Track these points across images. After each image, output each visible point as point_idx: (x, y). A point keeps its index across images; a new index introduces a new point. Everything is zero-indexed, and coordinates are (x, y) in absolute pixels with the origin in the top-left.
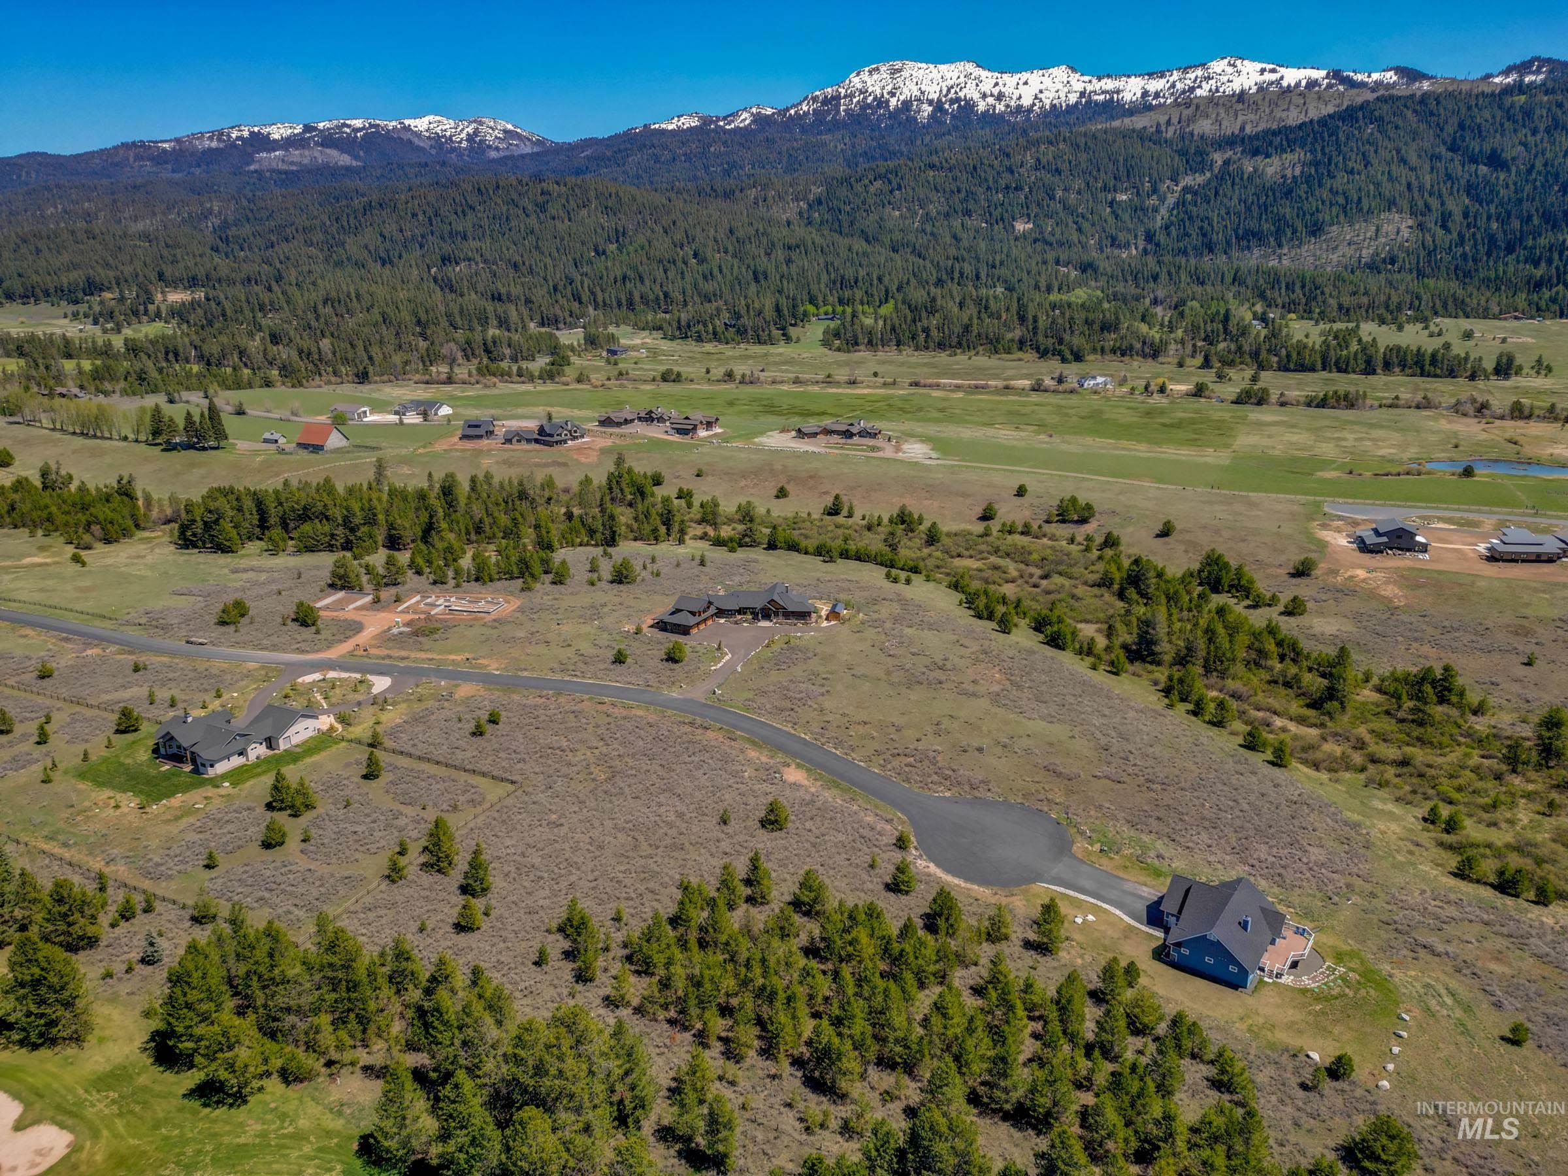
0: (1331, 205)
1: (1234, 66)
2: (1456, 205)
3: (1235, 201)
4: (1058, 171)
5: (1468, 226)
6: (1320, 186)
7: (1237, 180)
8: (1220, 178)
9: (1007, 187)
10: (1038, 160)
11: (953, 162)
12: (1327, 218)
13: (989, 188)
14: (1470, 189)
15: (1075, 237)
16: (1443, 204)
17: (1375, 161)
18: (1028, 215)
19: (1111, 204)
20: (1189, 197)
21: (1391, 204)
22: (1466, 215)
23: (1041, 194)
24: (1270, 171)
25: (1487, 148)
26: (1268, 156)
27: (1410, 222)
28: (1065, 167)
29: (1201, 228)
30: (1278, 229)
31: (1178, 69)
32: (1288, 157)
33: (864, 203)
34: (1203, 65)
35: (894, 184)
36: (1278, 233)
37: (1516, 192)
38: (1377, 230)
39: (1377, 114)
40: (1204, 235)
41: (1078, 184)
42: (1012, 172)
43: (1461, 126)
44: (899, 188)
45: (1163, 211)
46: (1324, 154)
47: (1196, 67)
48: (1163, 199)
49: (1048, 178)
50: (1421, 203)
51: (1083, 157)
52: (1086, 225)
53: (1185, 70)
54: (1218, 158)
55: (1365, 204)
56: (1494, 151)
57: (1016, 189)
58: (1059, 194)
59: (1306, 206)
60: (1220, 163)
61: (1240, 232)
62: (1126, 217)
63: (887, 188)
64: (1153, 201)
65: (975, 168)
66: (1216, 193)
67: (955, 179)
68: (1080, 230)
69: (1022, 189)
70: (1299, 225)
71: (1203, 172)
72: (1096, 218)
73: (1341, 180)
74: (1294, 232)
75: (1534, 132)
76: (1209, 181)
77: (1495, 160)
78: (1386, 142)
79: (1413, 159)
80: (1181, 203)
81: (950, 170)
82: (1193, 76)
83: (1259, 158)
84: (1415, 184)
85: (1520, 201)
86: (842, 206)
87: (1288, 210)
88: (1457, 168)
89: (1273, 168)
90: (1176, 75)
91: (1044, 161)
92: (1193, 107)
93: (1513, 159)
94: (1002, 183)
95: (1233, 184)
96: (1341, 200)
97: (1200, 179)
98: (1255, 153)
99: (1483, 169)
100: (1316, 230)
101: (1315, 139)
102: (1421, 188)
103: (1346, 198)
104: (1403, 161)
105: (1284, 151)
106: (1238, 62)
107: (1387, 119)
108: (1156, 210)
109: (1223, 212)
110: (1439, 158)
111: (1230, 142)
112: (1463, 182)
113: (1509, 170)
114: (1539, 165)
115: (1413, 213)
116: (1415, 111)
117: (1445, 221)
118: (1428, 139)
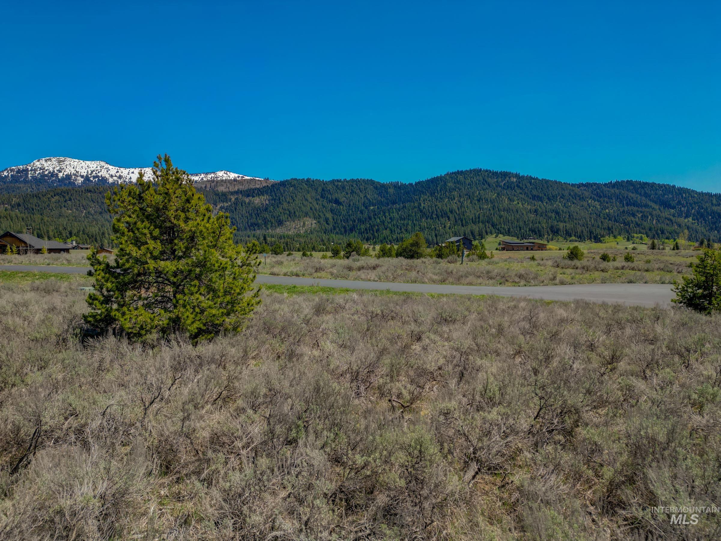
0: (284, 214)
1: (227, 174)
2: (329, 215)
3: (244, 212)
5: (335, 223)
6: (278, 207)
7: (244, 204)
8: (236, 204)
11: (101, 189)
12: (284, 219)
14: (332, 211)
16: (324, 215)
17: (297, 200)
20: (224, 210)
21: (306, 215)
22: (334, 220)
24: (256, 202)
25: (334, 198)
26: (253, 197)
27: (315, 222)
30: (265, 222)
31: (203, 173)
32: (262, 197)
33: (48, 206)
34: (214, 173)
35: (67, 198)
36: (266, 224)
37: (347, 212)
38: (304, 224)
39: (293, 183)
43: (323, 190)
44: (70, 200)
46: (276, 196)
47: (211, 173)
50: (317, 215)
53: (206, 174)
55: (297, 213)
56: (336, 199)
59: (274, 214)
60: (233, 199)
61: (249, 224)
63: (62, 199)
66: (235, 209)
70: (273, 220)
71: (227, 202)
73: (285, 205)
74: (272, 223)
75: (347, 194)
76: (231, 205)
77: (337, 202)
78: (299, 193)
79: (310, 200)
81: (100, 193)
82: (210, 176)
83: (250, 198)
84: (313, 208)
85: (349, 216)
86: (34, 207)
87: (267, 215)
88: (326, 204)
89: (257, 201)
90: (203, 176)
92: (215, 183)
93: (344, 202)
95: (242, 205)
96: (288, 212)
97: (226, 205)
98: (248, 196)
99: (334, 205)
100: (280, 223)
101: (271, 191)
102: (315, 210)
103: (290, 212)
104: (306, 200)
105: (259, 195)
106: (228, 173)
107: (297, 185)
109: (240, 216)
110: (318, 199)
111: (237, 193)
112: (329, 208)
113: (343, 206)
114: (351, 204)
115: (315, 218)
116: (306, 184)
117: (327, 221)
118: (313, 194)
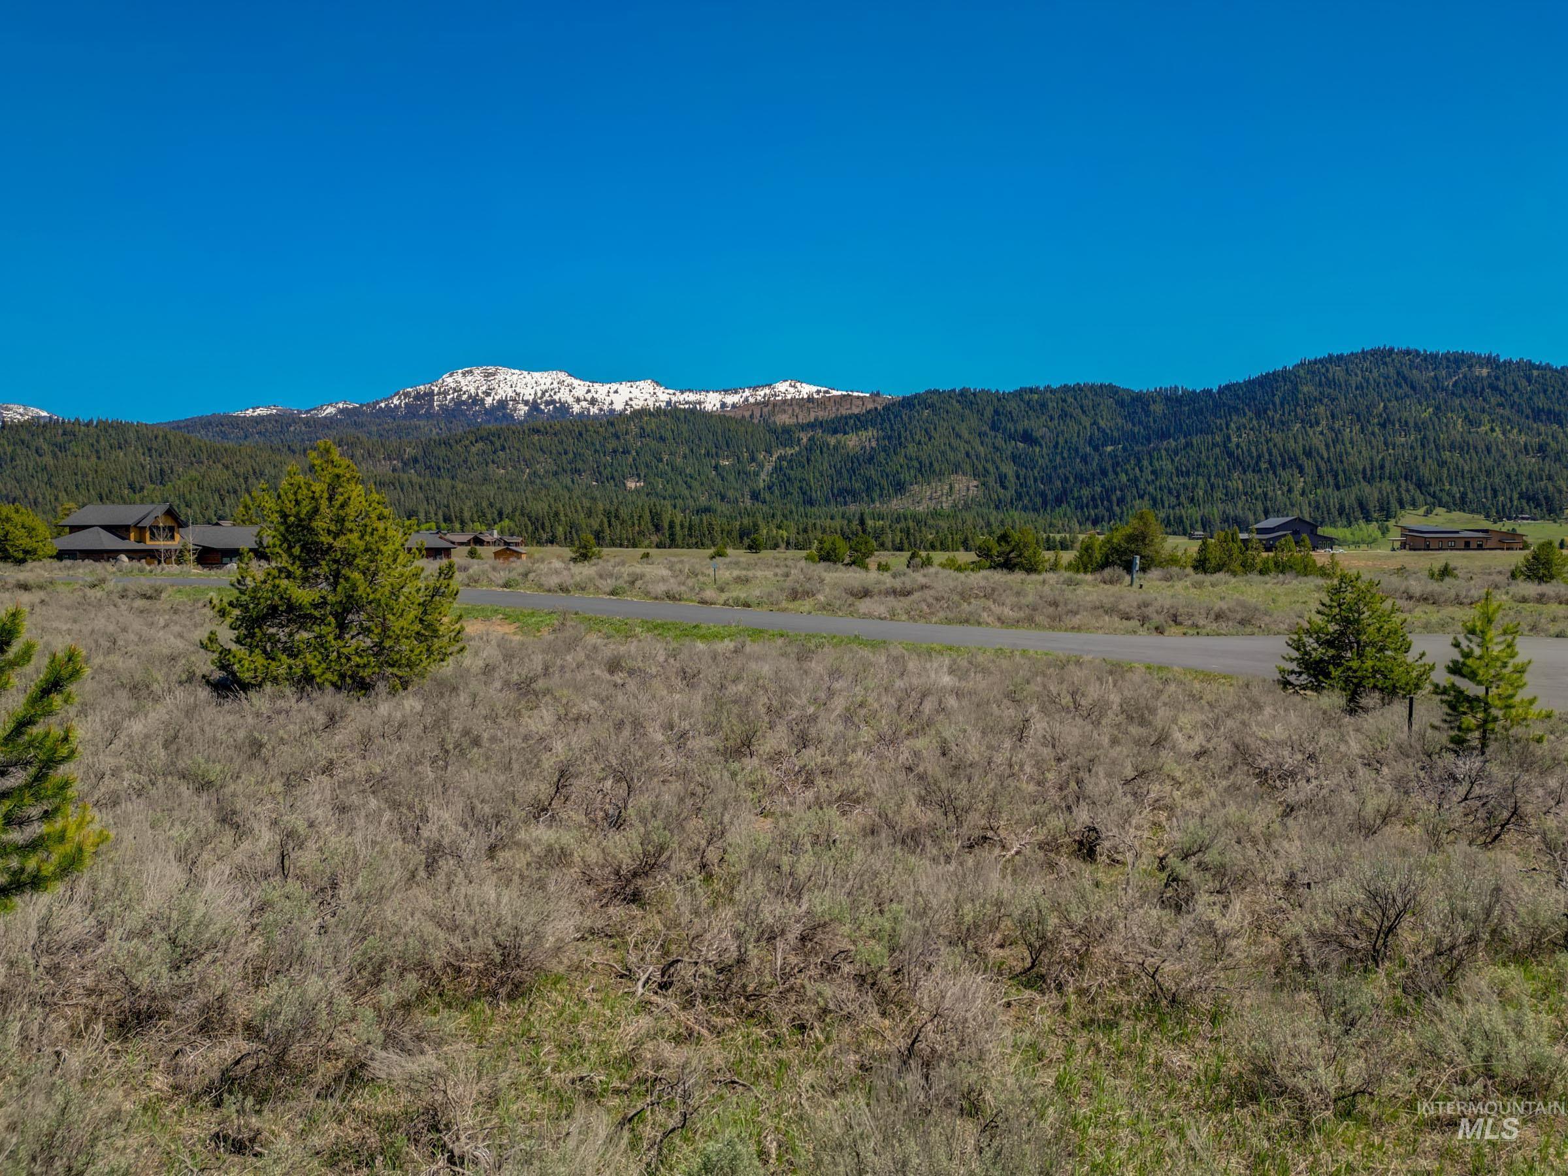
0: (909, 468)
1: (795, 387)
2: (1009, 469)
3: (826, 465)
4: (662, 439)
5: (1021, 485)
6: (896, 453)
7: (825, 449)
8: (809, 450)
9: (615, 451)
10: (642, 428)
11: (558, 427)
12: (908, 478)
13: (596, 451)
14: (1015, 458)
15: (687, 493)
16: (997, 468)
17: (937, 436)
18: (638, 476)
19: (716, 468)
20: (785, 464)
21: (957, 468)
22: (1018, 477)
23: (648, 458)
24: (851, 444)
25: (1020, 429)
26: (845, 433)
27: (975, 483)
28: (669, 435)
29: (801, 488)
30: (868, 488)
31: (749, 388)
32: (864, 434)
33: (465, 461)
34: (769, 385)
35: (498, 444)
36: (869, 490)
37: (1050, 461)
38: (951, 488)
39: (929, 401)
40: (804, 493)
41: (684, 449)
42: (618, 438)
43: (996, 412)
44: (503, 449)
45: (763, 476)
46: (892, 429)
47: (763, 386)
48: (761, 466)
49: (653, 444)
50: (980, 467)
51: (684, 428)
52: (695, 484)
53: (755, 388)
54: (804, 438)
55: (936, 466)
56: (1025, 432)
57: (623, 452)
58: (666, 457)
59: (888, 470)
60: (805, 440)
61: (835, 491)
62: (731, 478)
63: (490, 449)
64: (753, 467)
65: (581, 434)
66: (808, 460)
67: (561, 442)
68: (690, 487)
69: (629, 452)
70: (884, 482)
71: (792, 446)
72: (703, 478)
73: (911, 449)
74: (882, 489)
75: (1052, 419)
76: (800, 453)
77: (1027, 437)
78: (941, 422)
79: (966, 435)
80: (778, 469)
81: (555, 434)
82: (762, 393)
83: (839, 436)
84: (972, 453)
85: (1055, 468)
86: (441, 464)
87: (873, 472)
88: (999, 442)
89: (853, 441)
90: (747, 393)
91: (648, 430)
92: (770, 407)
93: (1042, 437)
94: (610, 447)
95: (821, 452)
96: (916, 464)
97: (790, 451)
98: (835, 432)
99: (1021, 445)
100: (900, 488)
101: (883, 420)
102: (978, 457)
103: (920, 463)
104: (958, 436)
105: (858, 429)
106: (798, 385)
107: (938, 405)
108: (757, 474)
109: (817, 475)
110: (985, 434)
111: (812, 426)
112: (1009, 453)
113: (1041, 446)
114: (1061, 440)
115: (975, 475)
116: (958, 401)
117: (1002, 480)
118: (973, 420)
